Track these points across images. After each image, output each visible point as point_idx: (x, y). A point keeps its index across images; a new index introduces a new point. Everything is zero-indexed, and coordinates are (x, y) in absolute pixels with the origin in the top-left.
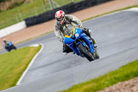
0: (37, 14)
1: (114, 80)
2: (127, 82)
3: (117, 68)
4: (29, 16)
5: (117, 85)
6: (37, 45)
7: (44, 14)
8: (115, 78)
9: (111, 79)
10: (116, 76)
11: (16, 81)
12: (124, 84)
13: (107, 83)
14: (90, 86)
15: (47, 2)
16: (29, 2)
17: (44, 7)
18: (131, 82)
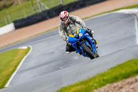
0: (25, 16)
1: (102, 82)
2: (115, 84)
3: (106, 71)
4: (18, 19)
5: (106, 87)
6: (25, 47)
7: (32, 16)
8: (104, 80)
9: (100, 81)
10: (105, 78)
11: (5, 82)
12: (113, 86)
13: (95, 85)
14: (79, 87)
15: (36, 4)
16: (18, 4)
17: (33, 9)
18: (119, 84)
